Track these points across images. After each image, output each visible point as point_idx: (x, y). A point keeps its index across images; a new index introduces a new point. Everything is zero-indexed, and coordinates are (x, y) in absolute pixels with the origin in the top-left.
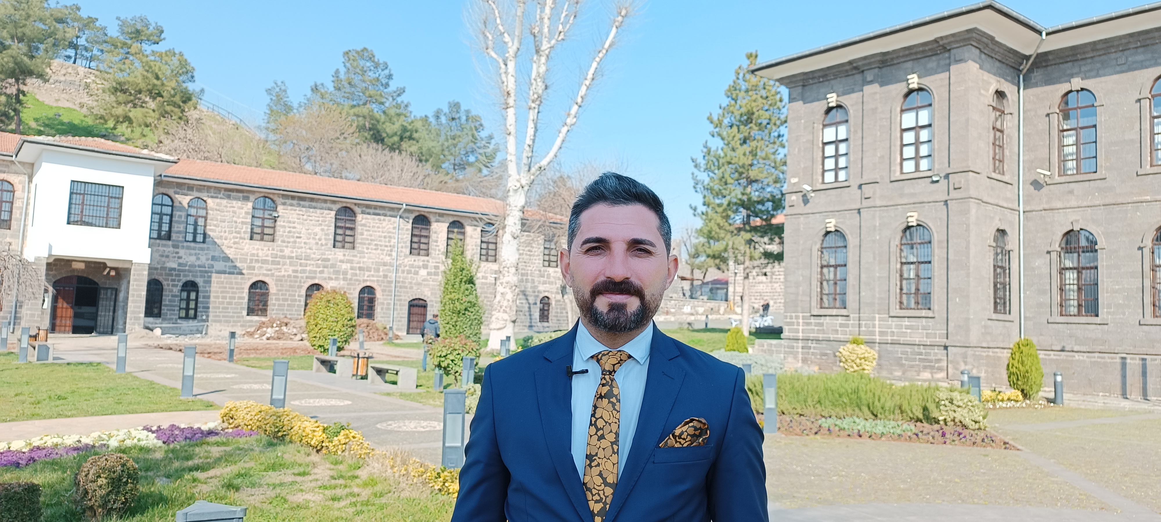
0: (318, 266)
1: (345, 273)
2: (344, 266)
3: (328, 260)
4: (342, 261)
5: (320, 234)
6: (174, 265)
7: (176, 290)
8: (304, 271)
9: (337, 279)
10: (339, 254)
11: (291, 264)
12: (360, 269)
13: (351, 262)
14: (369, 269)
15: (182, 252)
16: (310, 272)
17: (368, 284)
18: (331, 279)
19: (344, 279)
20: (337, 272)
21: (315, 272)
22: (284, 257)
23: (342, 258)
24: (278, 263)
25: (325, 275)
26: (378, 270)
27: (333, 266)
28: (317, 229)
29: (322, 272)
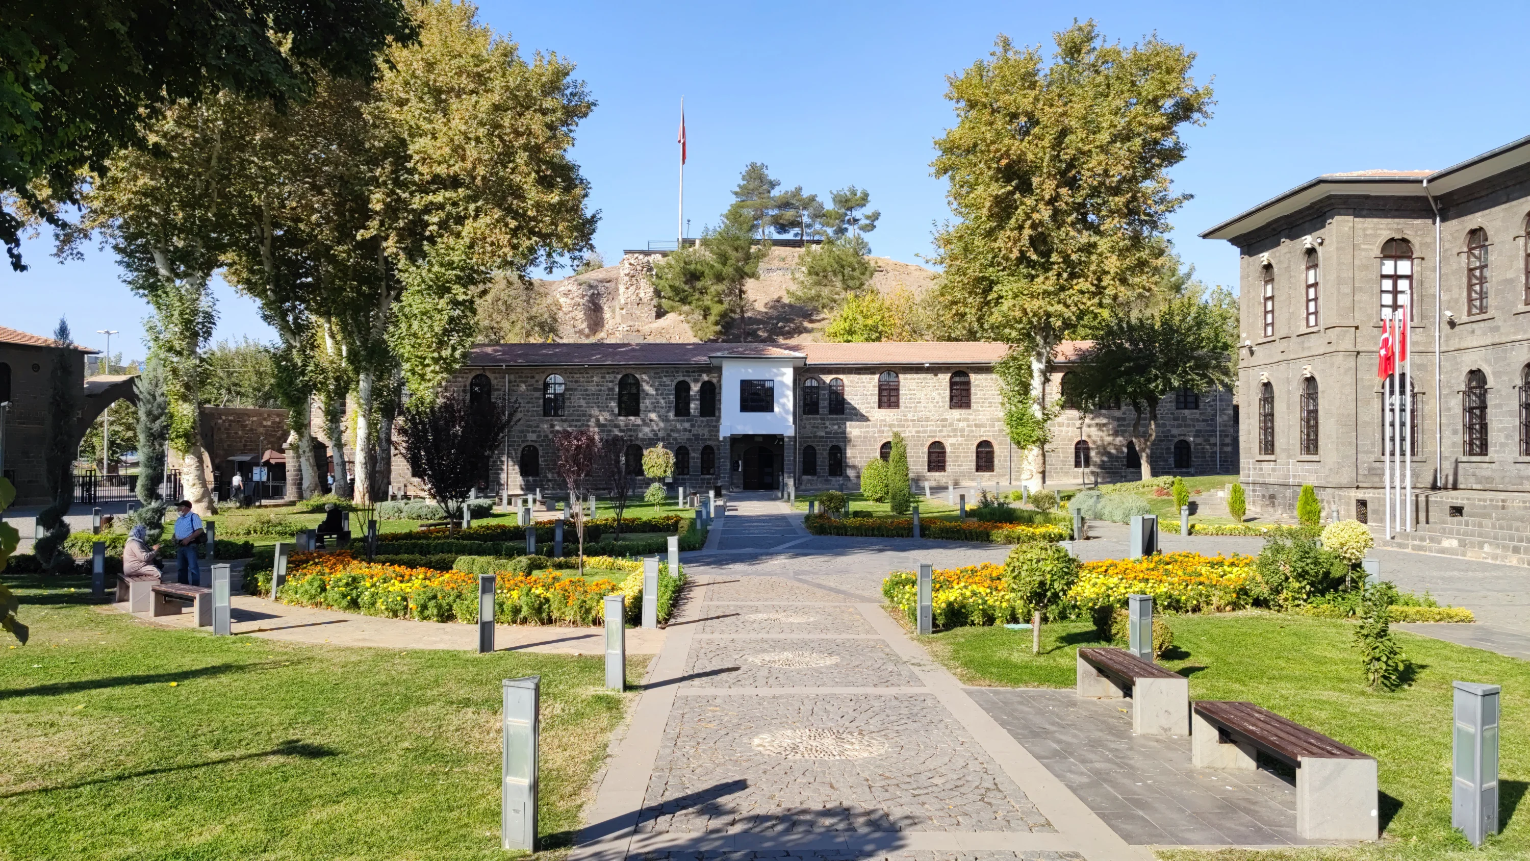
0: (937, 426)
1: (962, 430)
2: (961, 424)
3: (946, 420)
4: (959, 420)
5: (937, 398)
6: (823, 434)
7: (826, 454)
8: (925, 432)
9: (955, 436)
10: (957, 413)
11: (914, 426)
12: (976, 426)
13: (967, 420)
14: (984, 426)
15: (828, 423)
16: (931, 431)
17: (984, 439)
18: (949, 436)
19: (962, 436)
20: (955, 430)
21: (935, 431)
22: (907, 420)
23: (958, 417)
24: (903, 426)
25: (945, 434)
26: (993, 426)
27: (951, 425)
28: (935, 394)
29: (941, 431)
